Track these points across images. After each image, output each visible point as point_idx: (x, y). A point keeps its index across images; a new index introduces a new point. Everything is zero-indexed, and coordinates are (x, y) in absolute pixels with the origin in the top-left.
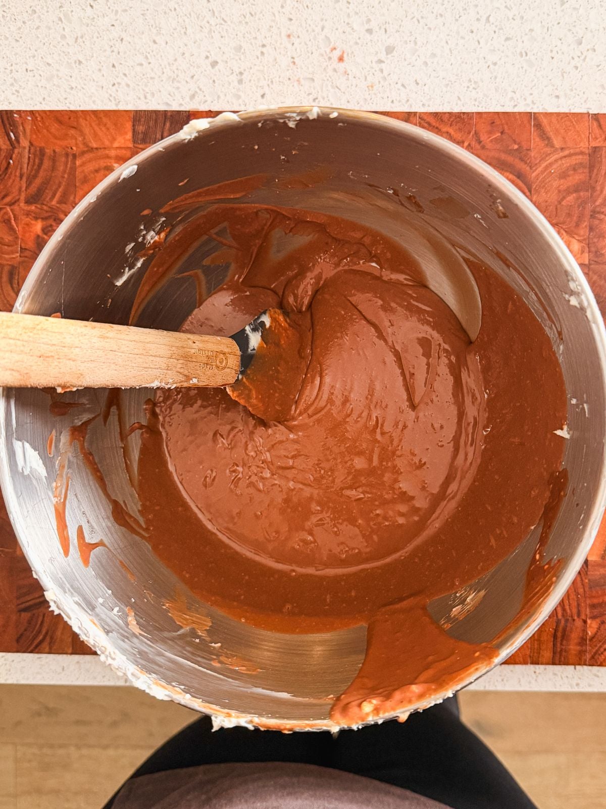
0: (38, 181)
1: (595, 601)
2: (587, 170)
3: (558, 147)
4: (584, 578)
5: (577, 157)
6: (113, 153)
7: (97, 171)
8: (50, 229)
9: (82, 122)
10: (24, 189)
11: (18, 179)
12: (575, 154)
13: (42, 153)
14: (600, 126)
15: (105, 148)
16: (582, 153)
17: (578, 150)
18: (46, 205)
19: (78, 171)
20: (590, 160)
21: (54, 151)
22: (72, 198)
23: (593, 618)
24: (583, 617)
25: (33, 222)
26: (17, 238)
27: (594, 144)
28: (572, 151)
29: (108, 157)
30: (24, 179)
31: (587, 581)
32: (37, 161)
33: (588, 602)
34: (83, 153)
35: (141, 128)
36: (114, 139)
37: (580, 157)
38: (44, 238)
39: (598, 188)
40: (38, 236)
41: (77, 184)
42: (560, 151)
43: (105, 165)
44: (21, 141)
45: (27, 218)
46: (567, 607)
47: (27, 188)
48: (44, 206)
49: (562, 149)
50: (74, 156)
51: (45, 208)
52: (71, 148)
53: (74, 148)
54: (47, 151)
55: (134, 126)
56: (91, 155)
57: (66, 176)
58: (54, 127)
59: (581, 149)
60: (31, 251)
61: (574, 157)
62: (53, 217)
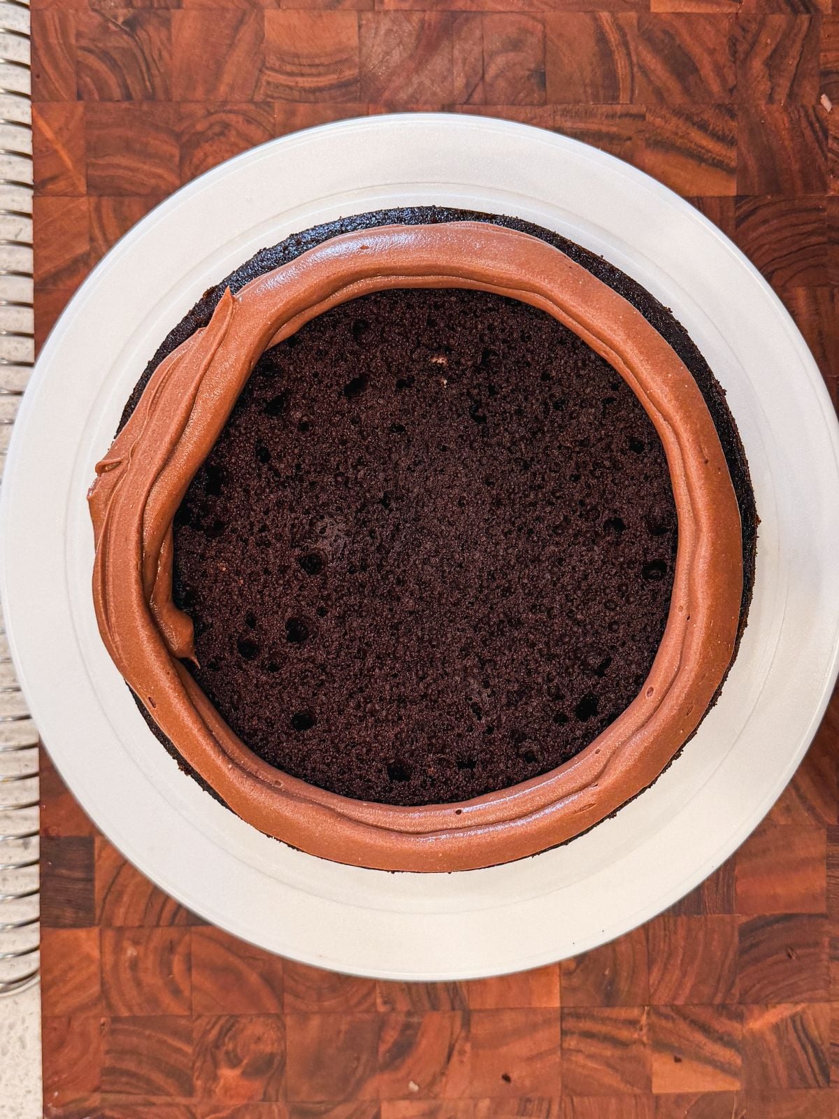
0: (158, 1078)
1: (799, 183)
2: (126, 201)
3: (88, 248)
4: (766, 202)
5: (104, 216)
6: (109, 959)
7: (139, 984)
8: (232, 1055)
9: (60, 1009)
10: (169, 1099)
11: (154, 1110)
12: (100, 219)
13: (110, 1071)
14: (53, 179)
15: (102, 972)
16: (98, 209)
17: (93, 215)
18: (194, 1064)
19: (138, 1013)
20: (109, 195)
21: (107, 1052)
22: (183, 1022)
23: (825, 187)
24: (825, 202)
25: (222, 1082)
26: (246, 1107)
27: (83, 189)
28: (96, 225)
29: (116, 966)
30: (153, 1099)
31: (769, 197)
32: (124, 1079)
33: (800, 194)
34: (110, 1006)
35: (69, 914)
36: (88, 957)
37: (104, 210)
38: (247, 1064)
39: (153, 181)
40: (244, 1074)
41: (160, 1013)
42: (95, 244)
43: (128, 971)
44: (93, 1105)
45: (215, 1092)
46: (810, 227)
47: (168, 1094)
48: (196, 1067)
49: (92, 239)
50: (116, 1020)
51: (198, 1064)
52: (103, 1025)
53: (102, 1020)
54: (108, 1064)
55: (64, 927)
56: (114, 994)
57: (147, 1032)
58: (68, 1053)
59: (91, 209)
60: (268, 1084)
61: (105, 221)
62: (213, 1050)
